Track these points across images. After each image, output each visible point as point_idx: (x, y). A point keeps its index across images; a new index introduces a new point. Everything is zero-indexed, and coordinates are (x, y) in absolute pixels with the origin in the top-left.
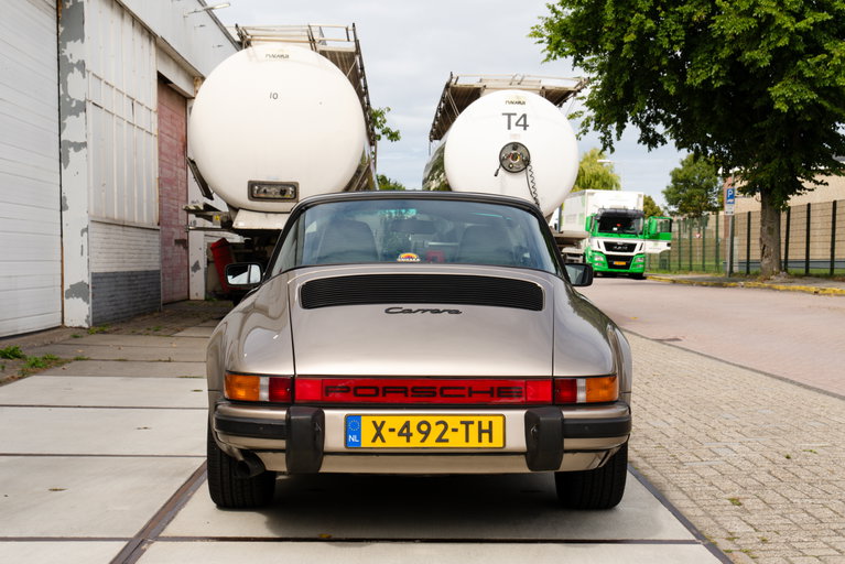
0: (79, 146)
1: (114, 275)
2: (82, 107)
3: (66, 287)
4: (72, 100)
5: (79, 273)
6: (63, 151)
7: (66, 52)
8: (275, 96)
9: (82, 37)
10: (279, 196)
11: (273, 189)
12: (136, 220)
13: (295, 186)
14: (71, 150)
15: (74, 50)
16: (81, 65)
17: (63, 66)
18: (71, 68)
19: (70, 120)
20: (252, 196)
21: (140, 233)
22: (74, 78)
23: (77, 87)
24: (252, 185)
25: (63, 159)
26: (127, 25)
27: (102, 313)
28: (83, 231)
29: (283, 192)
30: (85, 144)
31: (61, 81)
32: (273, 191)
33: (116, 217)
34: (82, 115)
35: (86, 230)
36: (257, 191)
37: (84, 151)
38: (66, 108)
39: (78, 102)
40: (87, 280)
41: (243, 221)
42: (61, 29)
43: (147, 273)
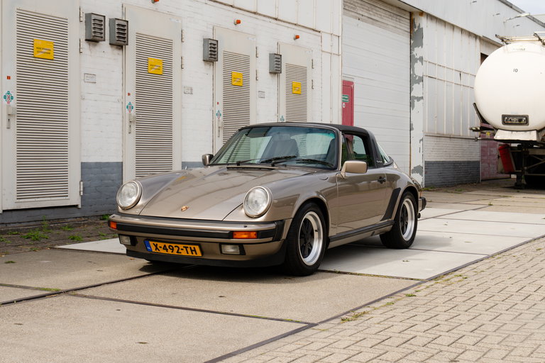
0: (419, 99)
1: (443, 163)
2: (421, 79)
3: (412, 168)
4: (416, 76)
5: (418, 161)
6: (412, 100)
7: (414, 53)
8: (516, 70)
9: (422, 45)
10: (518, 122)
11: (515, 119)
12: (461, 134)
13: (527, 118)
14: (416, 101)
15: (418, 52)
16: (421, 59)
17: (412, 59)
18: (416, 60)
19: (415, 86)
20: (504, 123)
21: (464, 141)
22: (417, 65)
23: (419, 69)
24: (504, 117)
25: (412, 105)
26: (457, 34)
27: (433, 182)
28: (420, 141)
29: (520, 120)
30: (422, 98)
31: (411, 67)
32: (515, 120)
33: (445, 133)
34: (421, 83)
35: (422, 140)
36: (507, 120)
37: (422, 101)
38: (414, 80)
39: (419, 77)
40: (422, 165)
41: (500, 135)
42: (412, 42)
43: (469, 163)
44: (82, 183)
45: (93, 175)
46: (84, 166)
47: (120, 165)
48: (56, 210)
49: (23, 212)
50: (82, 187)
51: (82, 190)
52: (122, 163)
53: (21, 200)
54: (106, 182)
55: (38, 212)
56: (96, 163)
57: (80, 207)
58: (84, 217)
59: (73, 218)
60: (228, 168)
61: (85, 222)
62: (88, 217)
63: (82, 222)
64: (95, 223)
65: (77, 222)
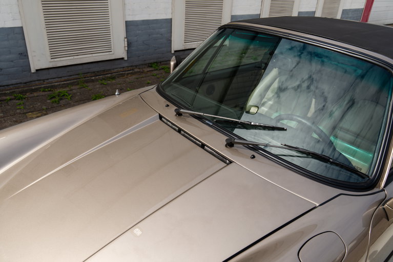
44: (126, 40)
45: (140, 32)
46: (128, 24)
47: (169, 22)
48: (100, 63)
49: (63, 68)
50: (126, 43)
51: (126, 45)
52: (171, 19)
53: (55, 60)
54: (154, 36)
55: (80, 67)
56: (143, 21)
57: (126, 59)
58: (132, 66)
59: (120, 68)
60: (161, 117)
61: (129, 72)
62: (136, 66)
63: (126, 72)
64: (140, 72)
65: (121, 73)
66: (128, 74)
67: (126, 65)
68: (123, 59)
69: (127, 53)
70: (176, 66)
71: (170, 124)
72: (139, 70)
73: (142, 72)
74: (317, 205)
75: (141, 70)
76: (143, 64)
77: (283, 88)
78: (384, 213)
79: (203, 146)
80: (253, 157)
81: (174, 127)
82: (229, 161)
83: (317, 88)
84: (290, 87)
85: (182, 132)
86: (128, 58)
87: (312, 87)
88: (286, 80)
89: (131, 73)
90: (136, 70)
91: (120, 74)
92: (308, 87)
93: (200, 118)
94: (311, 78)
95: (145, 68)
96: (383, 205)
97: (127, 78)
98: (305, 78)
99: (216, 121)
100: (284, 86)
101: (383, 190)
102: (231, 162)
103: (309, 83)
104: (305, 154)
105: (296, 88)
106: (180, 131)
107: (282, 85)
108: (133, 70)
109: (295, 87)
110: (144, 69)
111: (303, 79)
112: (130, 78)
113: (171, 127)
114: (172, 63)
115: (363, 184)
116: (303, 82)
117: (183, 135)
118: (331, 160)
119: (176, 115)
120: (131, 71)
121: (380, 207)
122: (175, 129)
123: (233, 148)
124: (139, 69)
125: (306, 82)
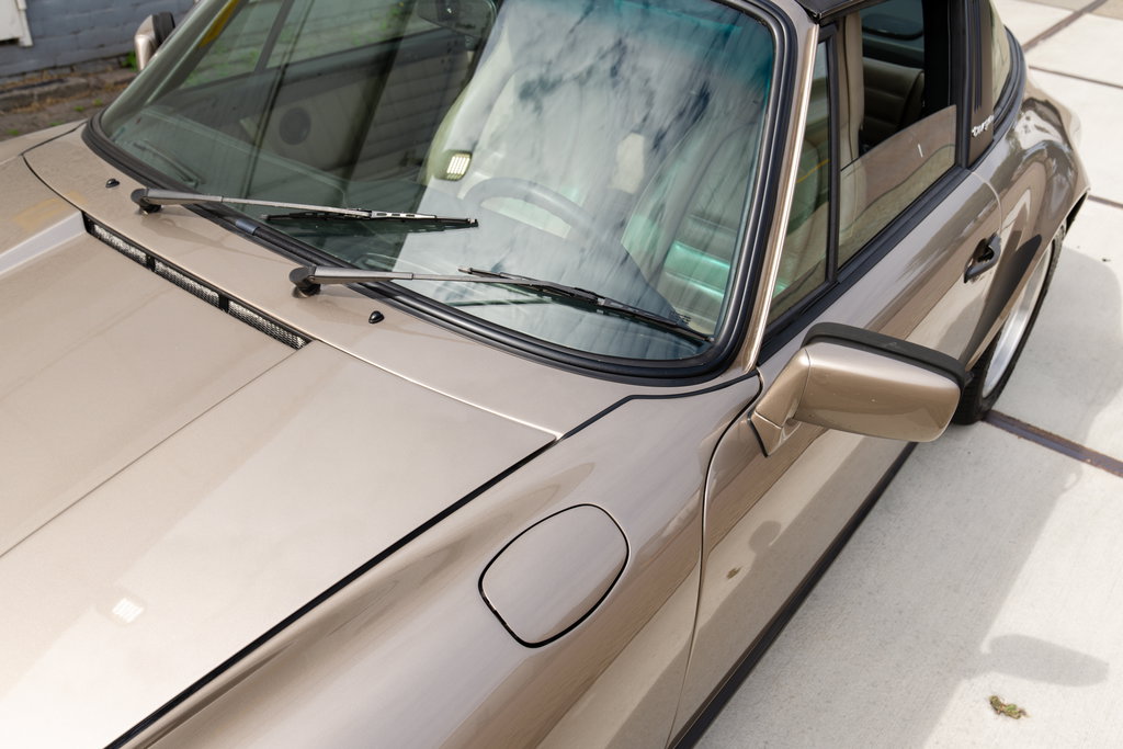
57: (27, 41)
58: (54, 68)
59: (10, 76)
60: (89, 224)
61: (46, 89)
62: (71, 67)
63: (37, 91)
64: (87, 86)
65: (16, 93)
66: (42, 97)
67: (31, 63)
68: (13, 42)
69: (29, 20)
70: (154, 46)
71: (121, 244)
72: (83, 81)
73: (100, 88)
74: (559, 435)
75: (92, 81)
76: (95, 60)
77: (551, 80)
78: (751, 434)
79: (223, 302)
80: (378, 318)
81: (133, 250)
82: (302, 338)
83: (634, 69)
84: (568, 76)
85: (159, 265)
86: (33, 38)
87: (625, 69)
88: (559, 56)
89: (55, 94)
90: (73, 81)
91: (11, 98)
92: (614, 71)
93: (216, 214)
94: (620, 47)
95: (104, 72)
96: (750, 415)
97: (39, 110)
98: (605, 48)
99: (269, 219)
100: (553, 76)
101: (754, 373)
102: (307, 340)
103: (617, 58)
104: (533, 292)
105: (585, 75)
106: (150, 262)
107: (548, 71)
108: (60, 81)
109: (581, 74)
110: (102, 77)
111: (600, 49)
112: (53, 109)
113: (124, 253)
114: (142, 41)
115: (693, 362)
116: (603, 57)
117: (163, 275)
118: (602, 302)
119: (140, 212)
120: (54, 87)
121: (743, 421)
122: (136, 259)
123: (319, 297)
124: (85, 75)
125: (609, 57)
